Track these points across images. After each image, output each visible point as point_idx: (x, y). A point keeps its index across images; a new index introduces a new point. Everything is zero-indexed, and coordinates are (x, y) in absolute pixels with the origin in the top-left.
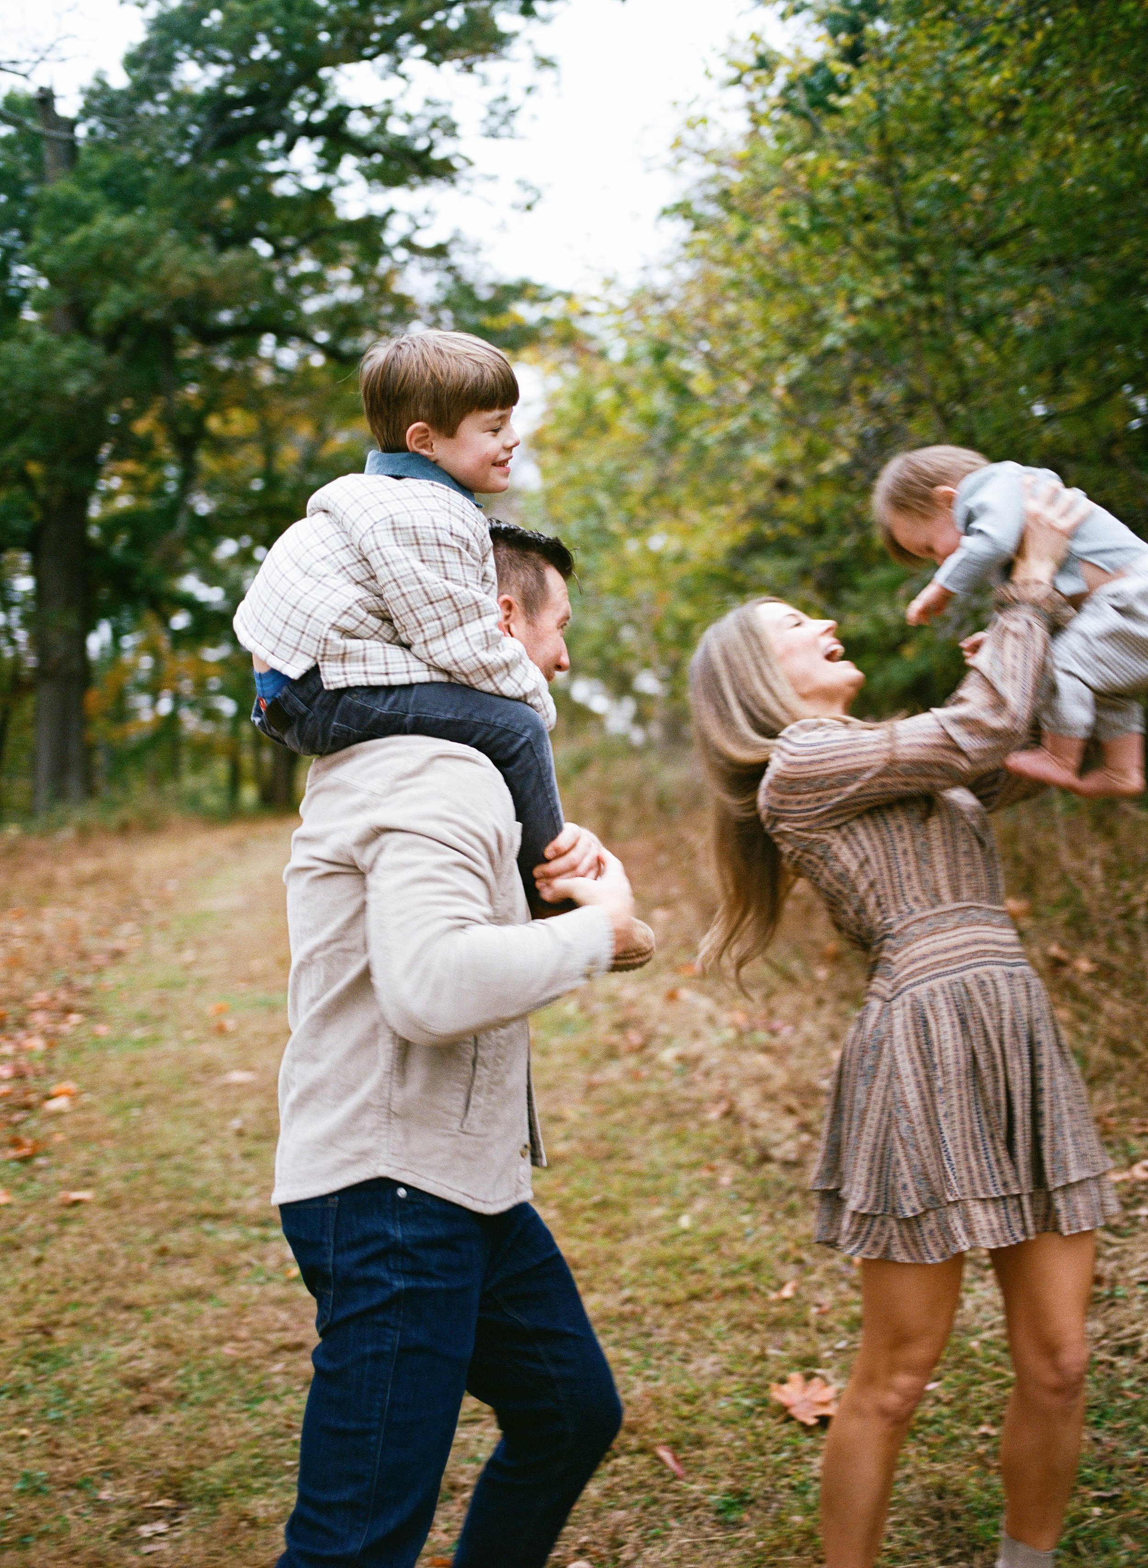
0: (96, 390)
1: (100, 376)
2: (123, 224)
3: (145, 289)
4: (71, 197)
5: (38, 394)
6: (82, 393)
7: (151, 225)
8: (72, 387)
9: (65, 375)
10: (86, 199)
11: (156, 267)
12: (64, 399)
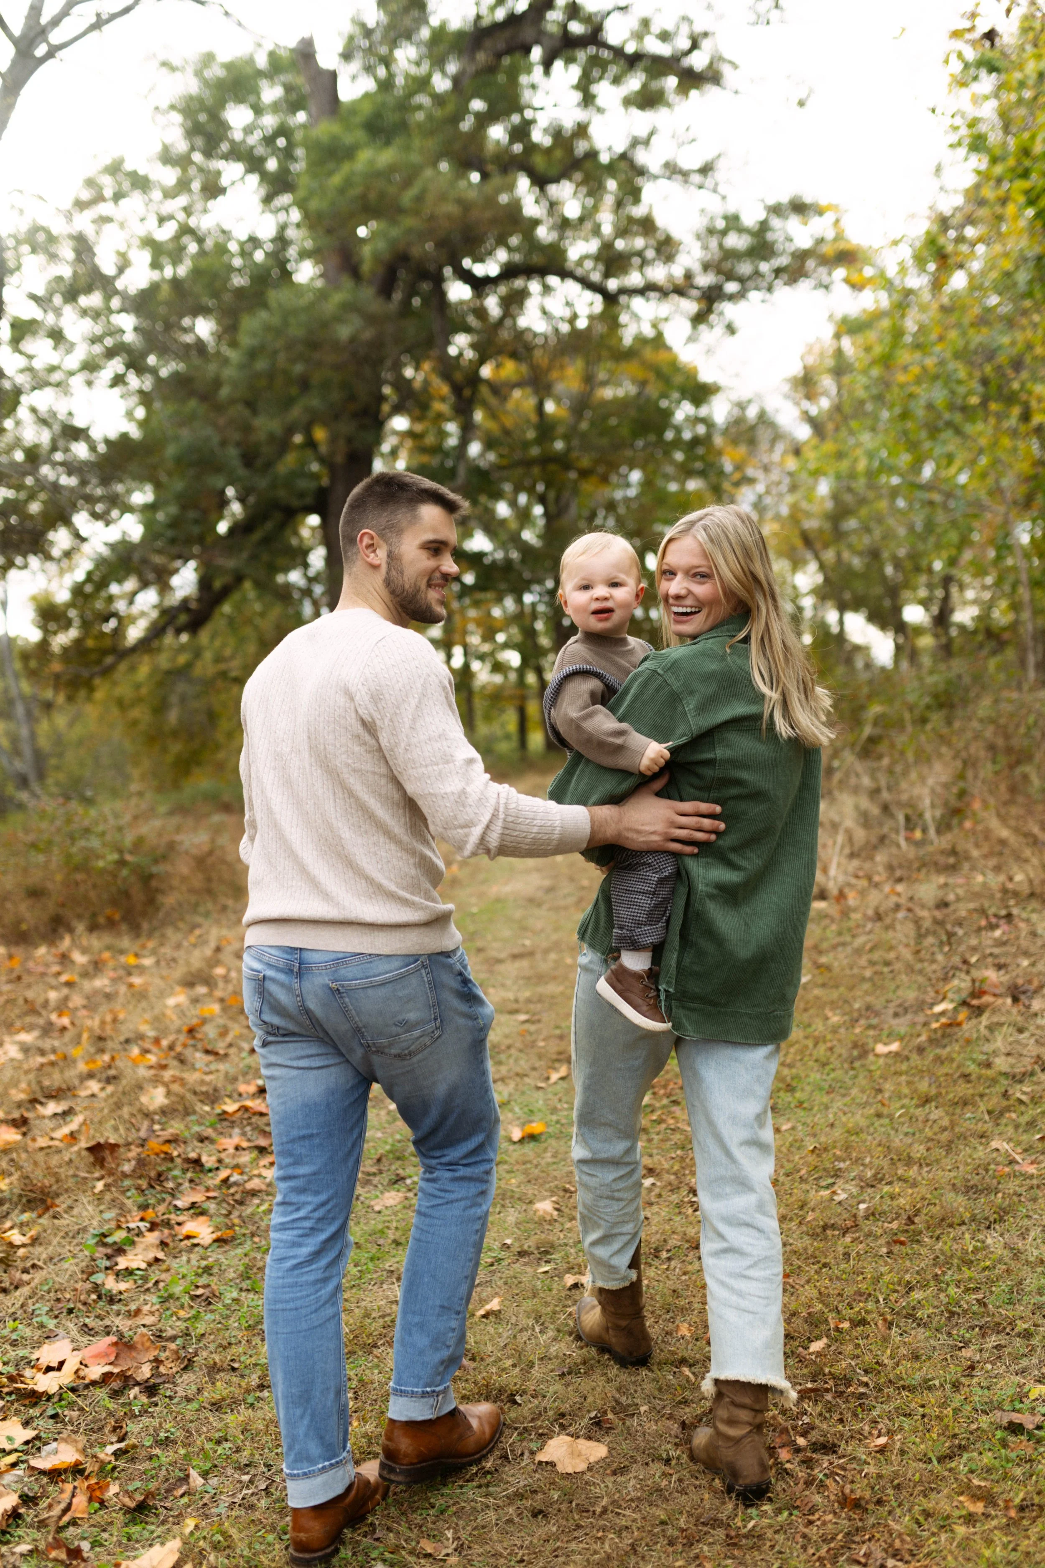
0: (368, 334)
1: (371, 319)
2: (386, 157)
3: (409, 222)
4: (335, 138)
5: (313, 344)
6: (353, 339)
7: (415, 158)
8: (344, 332)
9: (338, 319)
10: (348, 139)
11: (419, 199)
12: (336, 346)
